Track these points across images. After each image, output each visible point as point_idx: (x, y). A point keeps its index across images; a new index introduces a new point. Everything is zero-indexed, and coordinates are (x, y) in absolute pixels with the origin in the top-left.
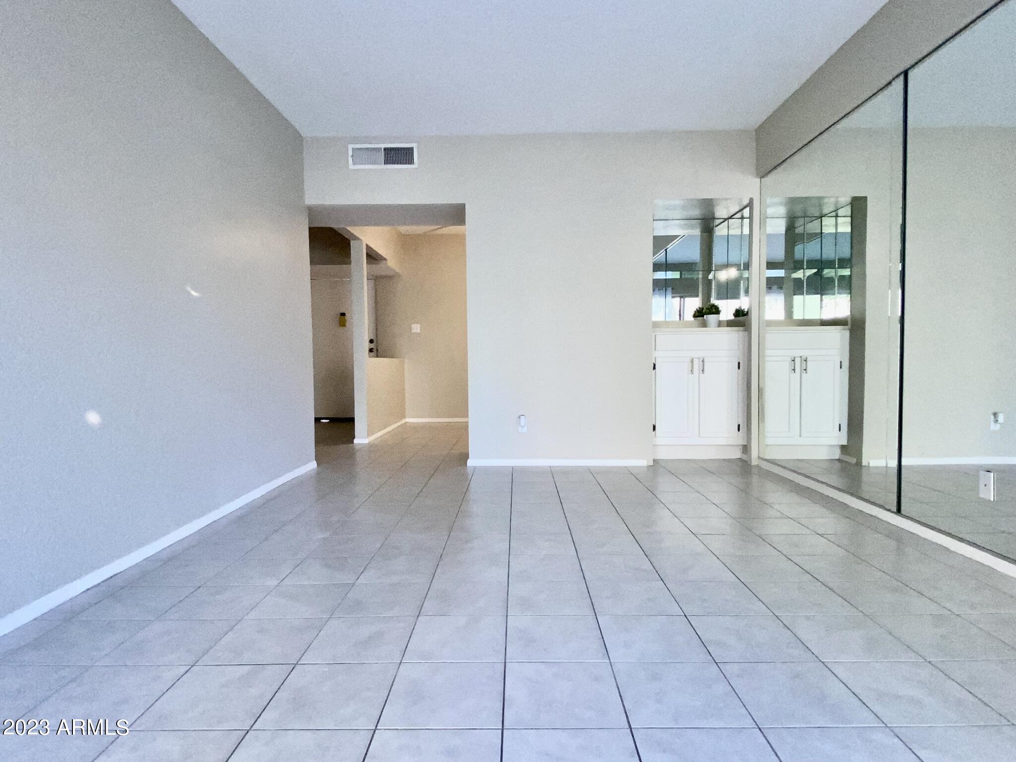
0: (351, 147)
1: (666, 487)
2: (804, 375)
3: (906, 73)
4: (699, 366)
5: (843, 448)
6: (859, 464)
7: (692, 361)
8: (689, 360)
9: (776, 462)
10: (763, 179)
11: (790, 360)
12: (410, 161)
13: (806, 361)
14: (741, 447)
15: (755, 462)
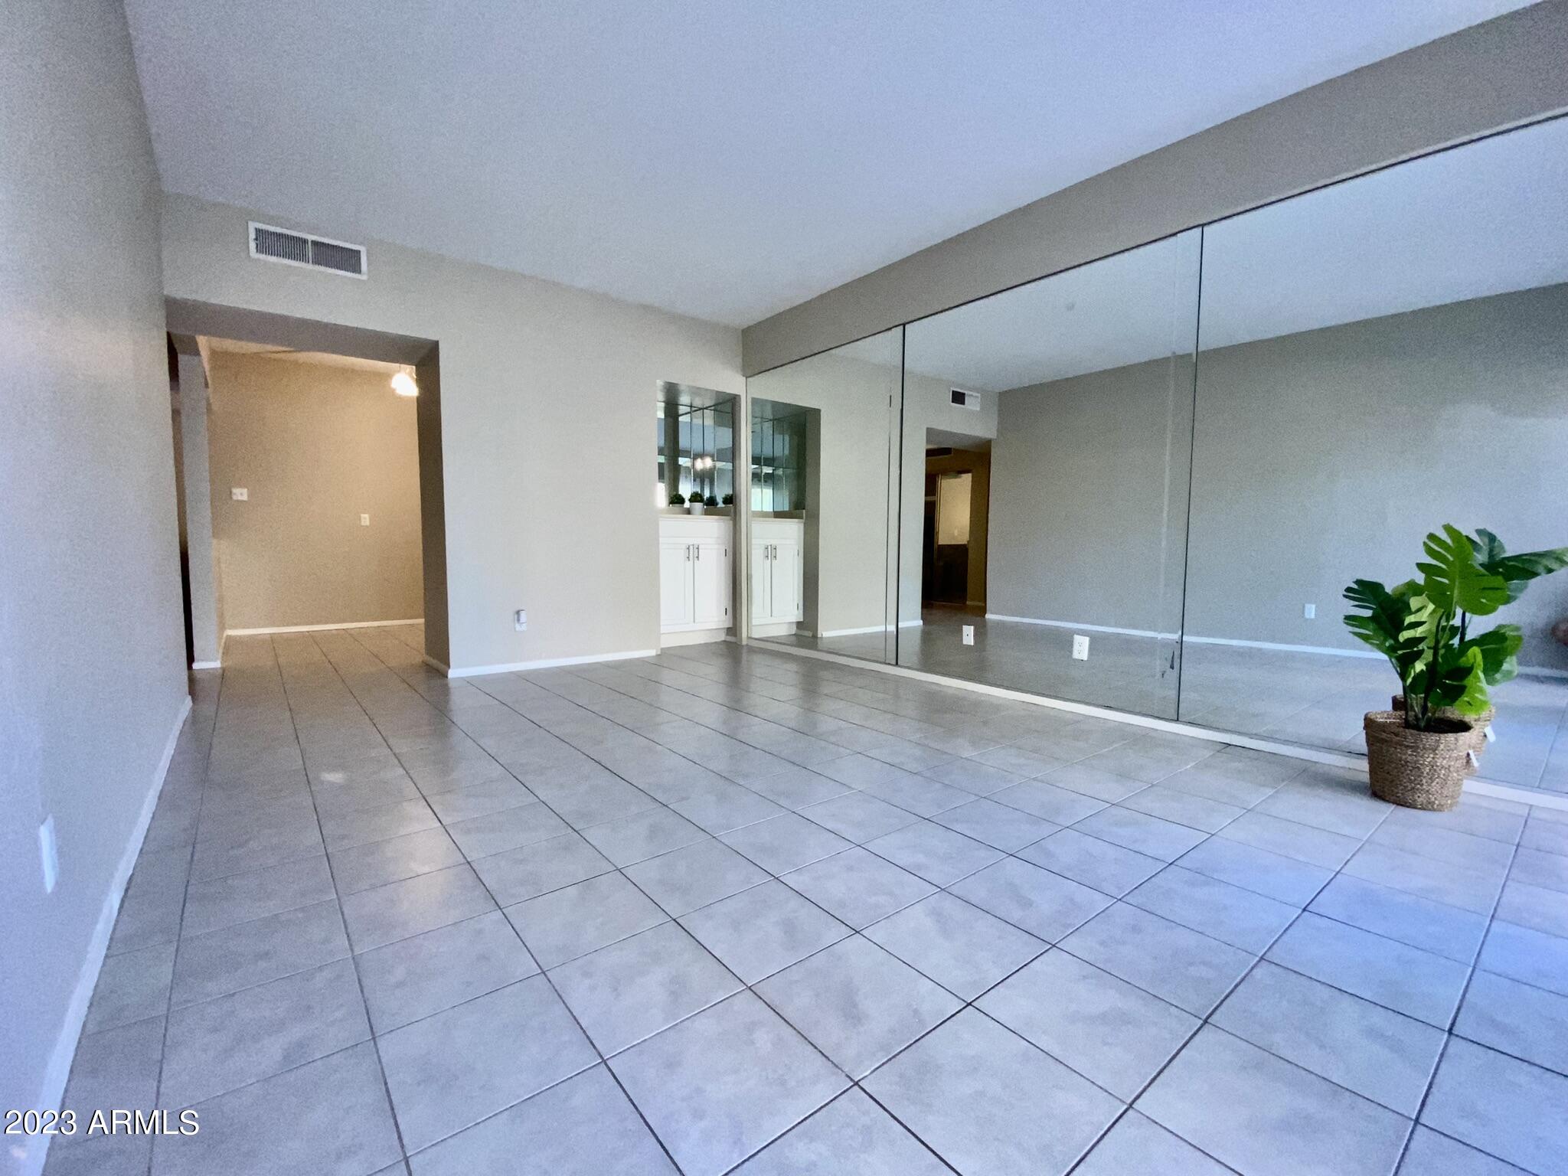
0: (252, 226)
1: (668, 677)
2: (774, 561)
3: (904, 325)
4: (693, 552)
5: (799, 624)
6: (815, 636)
7: (688, 548)
8: (684, 547)
9: (769, 639)
10: (750, 379)
11: (763, 548)
12: (357, 269)
13: (775, 549)
14: (725, 630)
15: (744, 642)
